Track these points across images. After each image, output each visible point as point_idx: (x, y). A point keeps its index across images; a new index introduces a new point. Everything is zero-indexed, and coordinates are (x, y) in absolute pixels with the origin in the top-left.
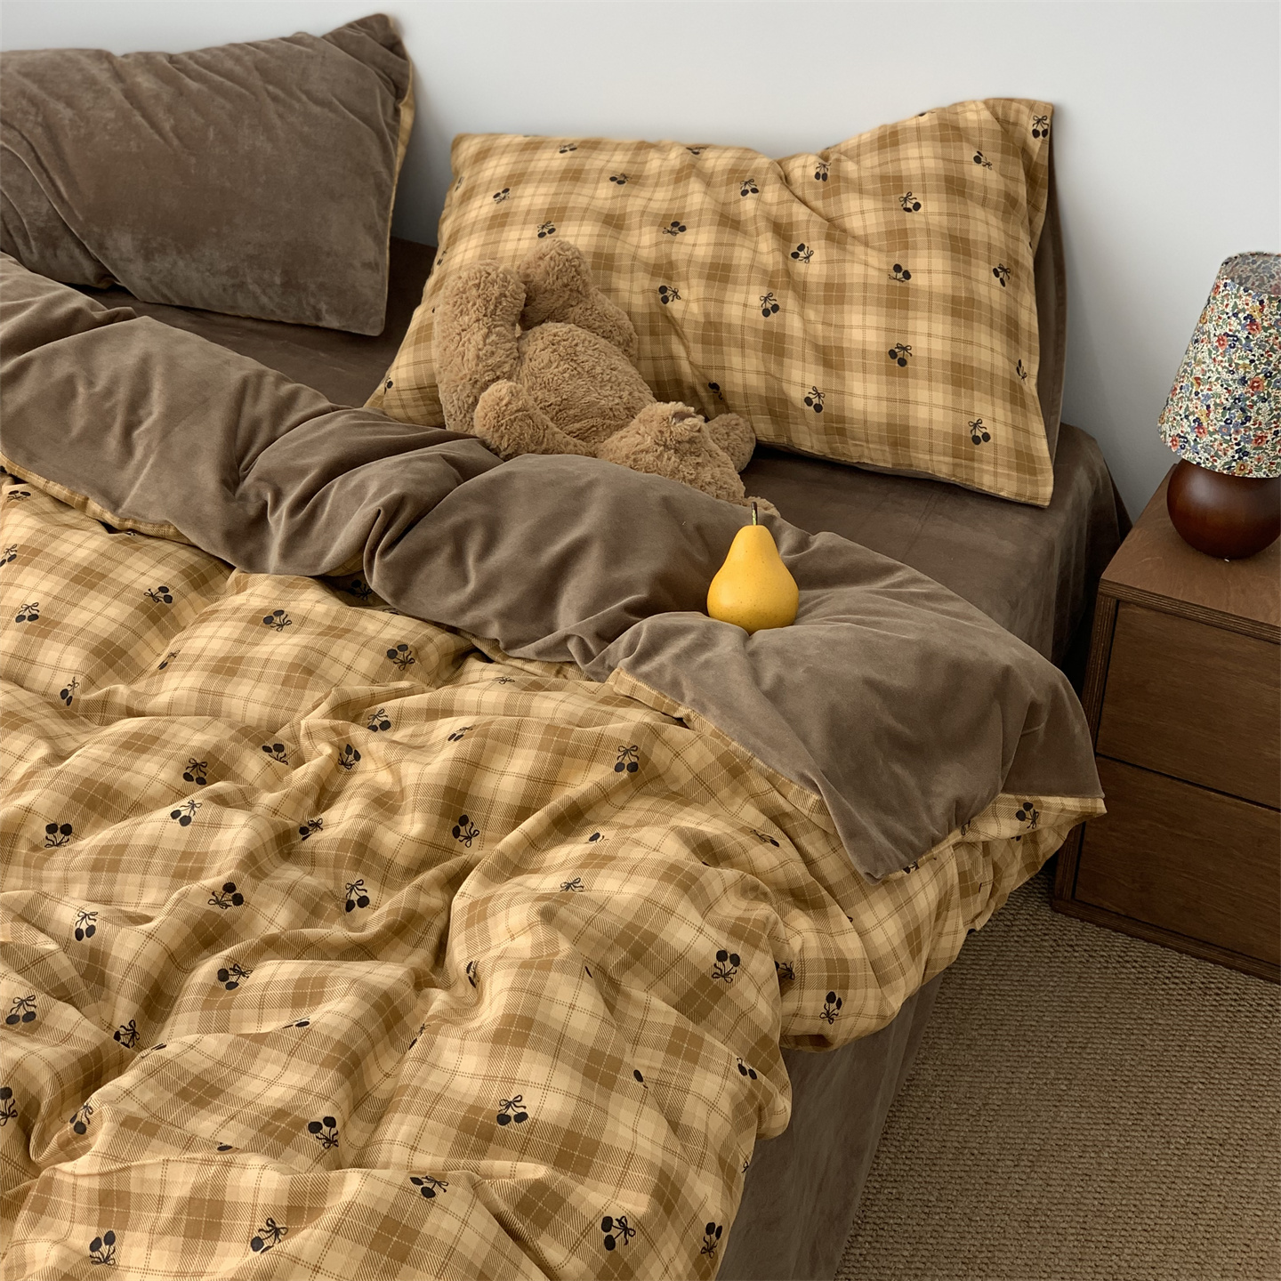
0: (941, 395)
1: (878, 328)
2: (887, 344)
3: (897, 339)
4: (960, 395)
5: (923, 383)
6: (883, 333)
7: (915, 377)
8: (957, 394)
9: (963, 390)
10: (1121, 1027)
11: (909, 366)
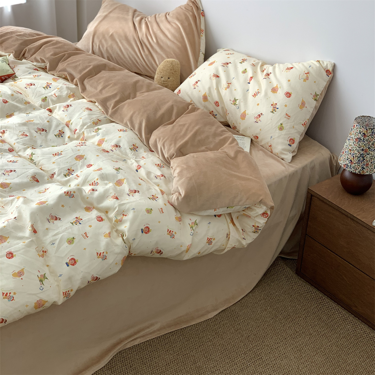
10: (293, 301)
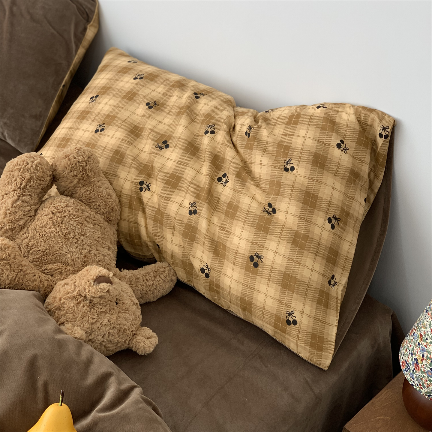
0: (273, 291)
1: (247, 240)
2: (250, 252)
3: (257, 250)
4: (285, 294)
5: (264, 281)
6: (250, 244)
7: (261, 276)
8: (283, 293)
9: (287, 291)
11: (259, 268)
